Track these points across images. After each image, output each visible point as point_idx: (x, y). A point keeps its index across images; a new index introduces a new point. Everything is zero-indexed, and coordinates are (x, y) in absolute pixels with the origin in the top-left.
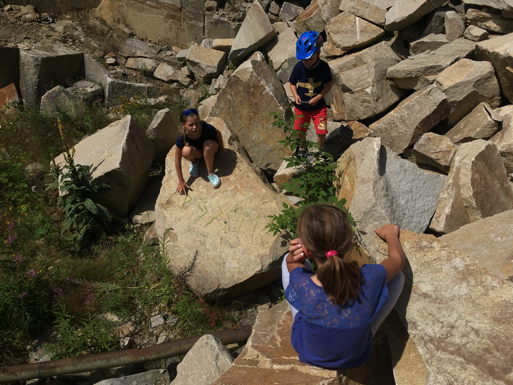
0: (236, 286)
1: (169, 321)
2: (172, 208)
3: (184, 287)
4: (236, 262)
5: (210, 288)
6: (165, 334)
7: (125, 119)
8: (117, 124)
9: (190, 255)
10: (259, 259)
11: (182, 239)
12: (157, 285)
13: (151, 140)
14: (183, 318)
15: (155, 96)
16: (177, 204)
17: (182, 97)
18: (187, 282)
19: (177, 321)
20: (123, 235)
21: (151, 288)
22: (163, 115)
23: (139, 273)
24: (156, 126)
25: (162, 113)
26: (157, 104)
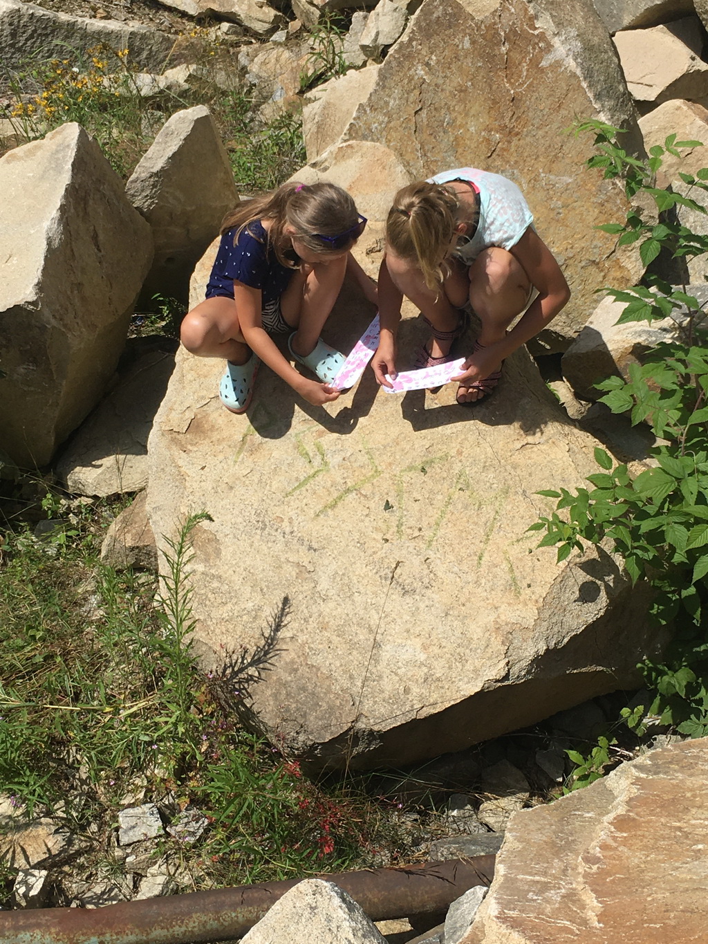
0: (414, 726)
1: (179, 828)
2: (205, 446)
3: (233, 719)
4: (418, 643)
5: (326, 727)
6: (164, 868)
7: (59, 138)
8: (31, 153)
9: (260, 608)
10: (500, 639)
11: (234, 553)
12: (142, 704)
13: (142, 213)
14: (228, 822)
15: (156, 64)
16: (225, 434)
17: (244, 71)
18: (248, 702)
19: (207, 831)
20: (32, 530)
21: (124, 713)
22: (186, 130)
23: (82, 660)
24: (159, 165)
25: (183, 120)
26: (161, 92)
